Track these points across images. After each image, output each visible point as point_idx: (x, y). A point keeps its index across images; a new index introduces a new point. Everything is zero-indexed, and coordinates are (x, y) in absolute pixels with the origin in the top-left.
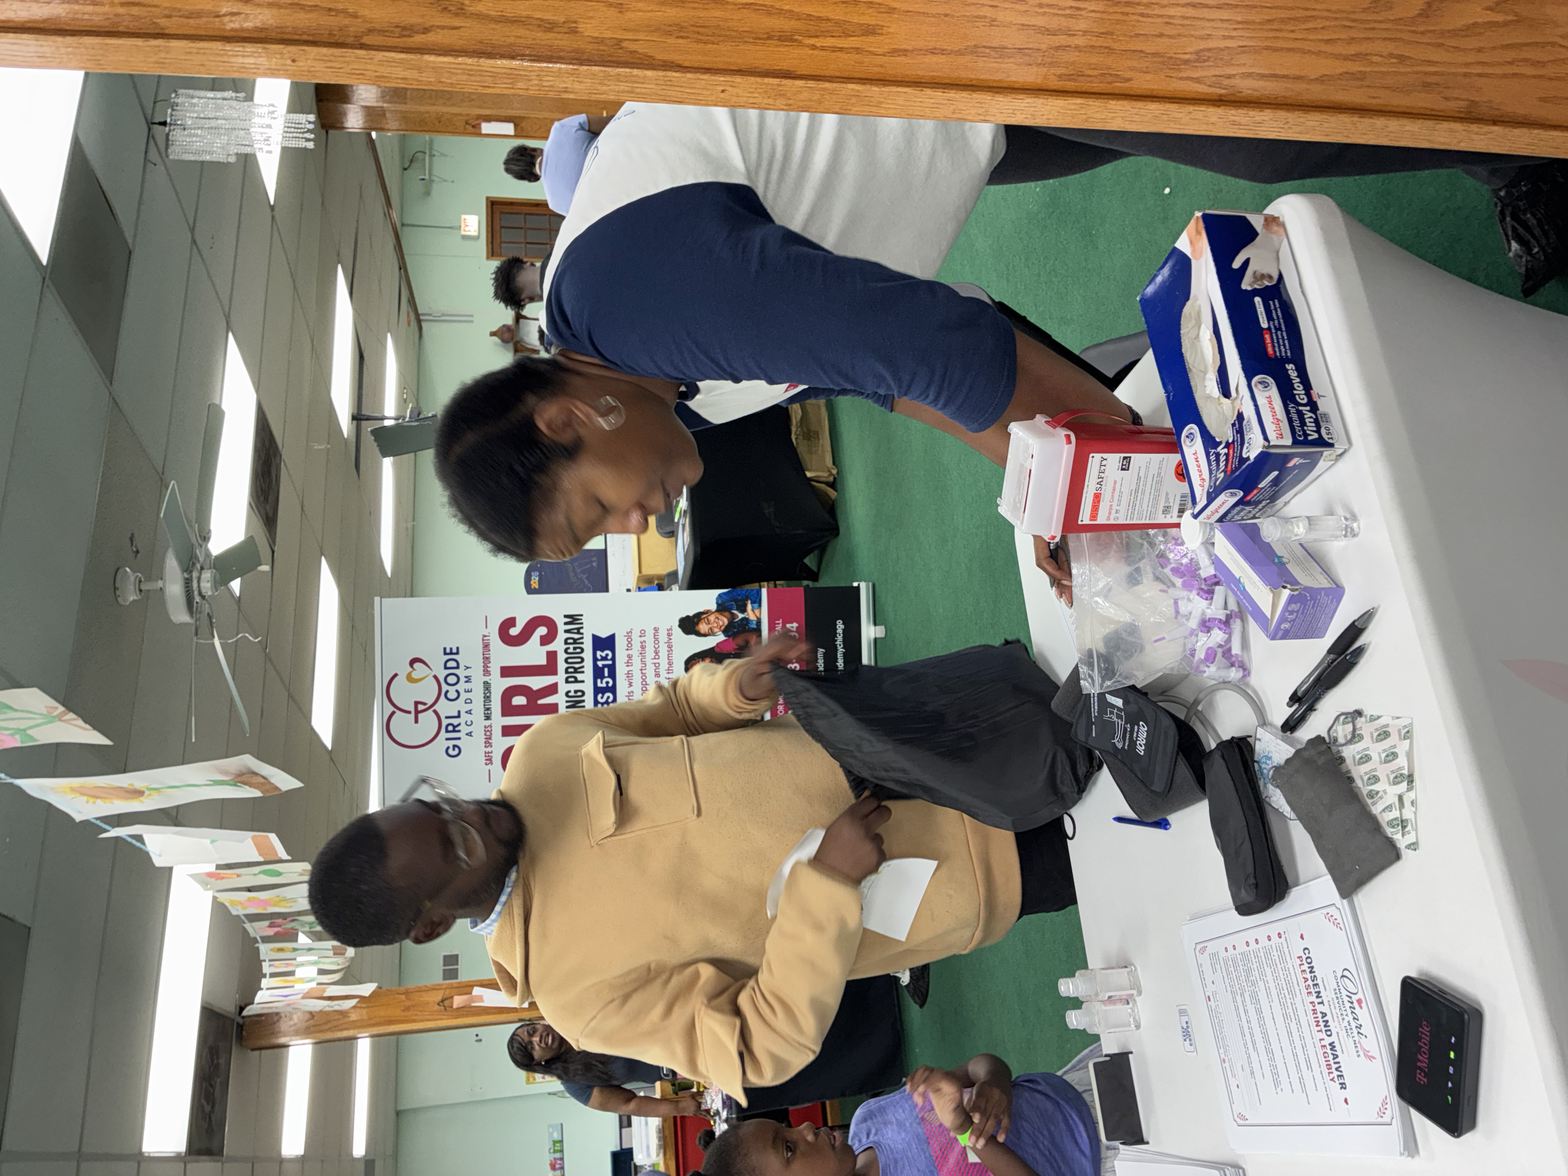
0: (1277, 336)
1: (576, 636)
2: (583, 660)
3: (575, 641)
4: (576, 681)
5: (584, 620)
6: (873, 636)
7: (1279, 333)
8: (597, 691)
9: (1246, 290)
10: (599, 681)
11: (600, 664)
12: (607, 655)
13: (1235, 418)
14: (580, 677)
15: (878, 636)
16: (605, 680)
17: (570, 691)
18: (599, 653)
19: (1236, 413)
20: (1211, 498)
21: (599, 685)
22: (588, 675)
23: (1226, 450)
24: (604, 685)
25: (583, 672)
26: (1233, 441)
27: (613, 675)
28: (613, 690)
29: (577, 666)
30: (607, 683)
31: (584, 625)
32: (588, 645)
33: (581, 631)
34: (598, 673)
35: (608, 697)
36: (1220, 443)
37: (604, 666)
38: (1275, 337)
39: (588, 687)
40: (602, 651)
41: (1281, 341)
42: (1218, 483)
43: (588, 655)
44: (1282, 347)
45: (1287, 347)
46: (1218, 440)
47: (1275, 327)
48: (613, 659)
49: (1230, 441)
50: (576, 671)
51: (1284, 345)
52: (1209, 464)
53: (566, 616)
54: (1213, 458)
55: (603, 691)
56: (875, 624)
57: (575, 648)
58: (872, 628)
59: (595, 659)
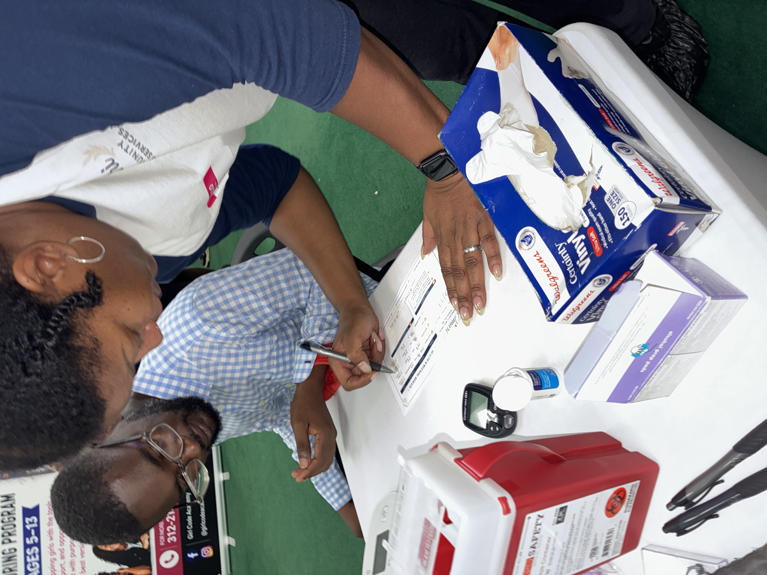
0: (611, 115)
1: (9, 510)
2: (15, 526)
3: (9, 513)
4: (10, 541)
5: (16, 497)
6: (222, 479)
7: (612, 113)
8: (26, 546)
9: (568, 78)
10: (27, 539)
11: (28, 527)
12: (33, 520)
13: (588, 198)
14: (12, 538)
15: (225, 479)
16: (32, 538)
17: (5, 550)
18: (27, 520)
19: (589, 193)
20: (574, 291)
21: (28, 542)
22: (19, 536)
23: (583, 237)
24: (32, 542)
25: (15, 535)
26: (592, 223)
27: (38, 534)
28: (38, 545)
29: (10, 531)
30: (34, 540)
31: (16, 502)
32: (19, 514)
33: (14, 505)
34: (27, 534)
35: (35, 550)
36: (571, 233)
37: (31, 528)
38: (610, 116)
39: (20, 546)
40: (29, 517)
41: (616, 119)
42: (583, 272)
43: (19, 522)
44: (620, 125)
45: (624, 126)
46: (565, 232)
47: (607, 108)
48: (38, 523)
49: (586, 224)
50: (10, 534)
51: (622, 125)
52: (559, 259)
53: (2, 496)
54: (562, 252)
55: (30, 546)
56: (223, 471)
57: (9, 519)
58: (221, 475)
59: (25, 524)
